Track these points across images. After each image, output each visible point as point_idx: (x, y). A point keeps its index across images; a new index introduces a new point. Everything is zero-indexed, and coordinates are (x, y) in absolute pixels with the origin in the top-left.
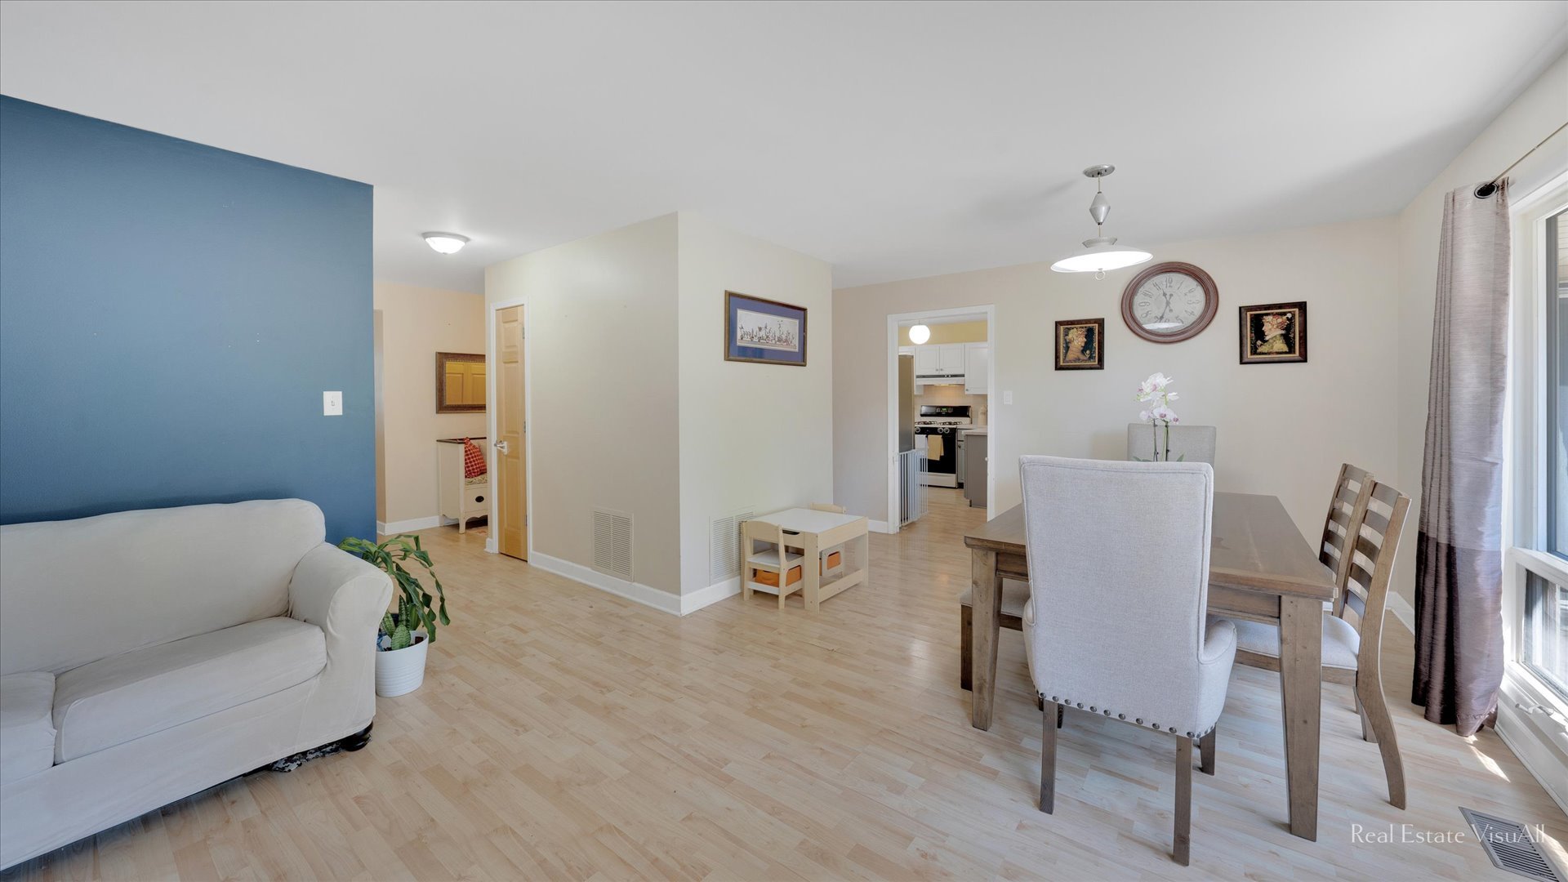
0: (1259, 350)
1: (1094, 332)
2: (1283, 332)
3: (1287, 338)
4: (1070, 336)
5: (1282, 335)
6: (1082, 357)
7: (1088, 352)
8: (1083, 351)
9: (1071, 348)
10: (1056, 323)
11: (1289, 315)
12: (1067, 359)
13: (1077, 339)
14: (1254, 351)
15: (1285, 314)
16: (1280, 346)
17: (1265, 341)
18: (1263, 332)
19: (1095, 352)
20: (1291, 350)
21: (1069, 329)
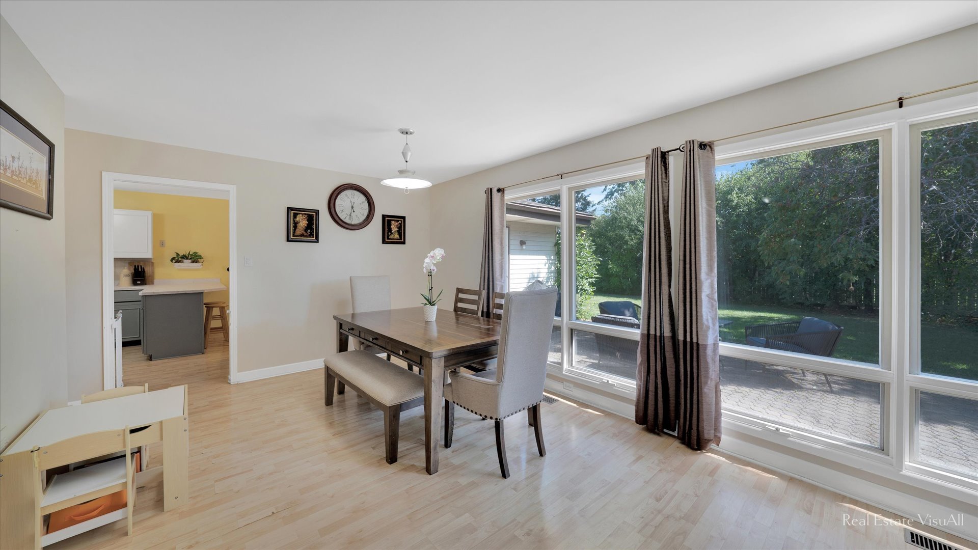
0: (390, 237)
1: (312, 217)
2: (398, 229)
3: (399, 232)
4: (297, 219)
5: (397, 231)
6: (305, 234)
7: (309, 231)
8: (306, 230)
9: (298, 227)
10: (288, 208)
11: (400, 222)
12: (295, 234)
13: (303, 223)
14: (388, 238)
15: (398, 221)
16: (396, 236)
17: (392, 233)
18: (391, 229)
19: (313, 231)
20: (401, 239)
21: (297, 214)
